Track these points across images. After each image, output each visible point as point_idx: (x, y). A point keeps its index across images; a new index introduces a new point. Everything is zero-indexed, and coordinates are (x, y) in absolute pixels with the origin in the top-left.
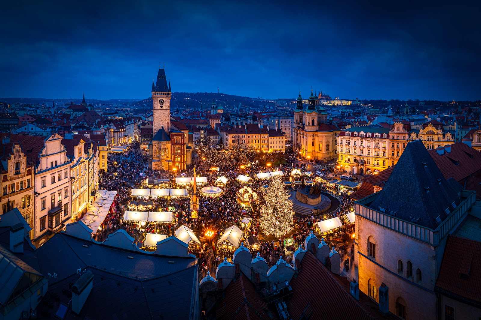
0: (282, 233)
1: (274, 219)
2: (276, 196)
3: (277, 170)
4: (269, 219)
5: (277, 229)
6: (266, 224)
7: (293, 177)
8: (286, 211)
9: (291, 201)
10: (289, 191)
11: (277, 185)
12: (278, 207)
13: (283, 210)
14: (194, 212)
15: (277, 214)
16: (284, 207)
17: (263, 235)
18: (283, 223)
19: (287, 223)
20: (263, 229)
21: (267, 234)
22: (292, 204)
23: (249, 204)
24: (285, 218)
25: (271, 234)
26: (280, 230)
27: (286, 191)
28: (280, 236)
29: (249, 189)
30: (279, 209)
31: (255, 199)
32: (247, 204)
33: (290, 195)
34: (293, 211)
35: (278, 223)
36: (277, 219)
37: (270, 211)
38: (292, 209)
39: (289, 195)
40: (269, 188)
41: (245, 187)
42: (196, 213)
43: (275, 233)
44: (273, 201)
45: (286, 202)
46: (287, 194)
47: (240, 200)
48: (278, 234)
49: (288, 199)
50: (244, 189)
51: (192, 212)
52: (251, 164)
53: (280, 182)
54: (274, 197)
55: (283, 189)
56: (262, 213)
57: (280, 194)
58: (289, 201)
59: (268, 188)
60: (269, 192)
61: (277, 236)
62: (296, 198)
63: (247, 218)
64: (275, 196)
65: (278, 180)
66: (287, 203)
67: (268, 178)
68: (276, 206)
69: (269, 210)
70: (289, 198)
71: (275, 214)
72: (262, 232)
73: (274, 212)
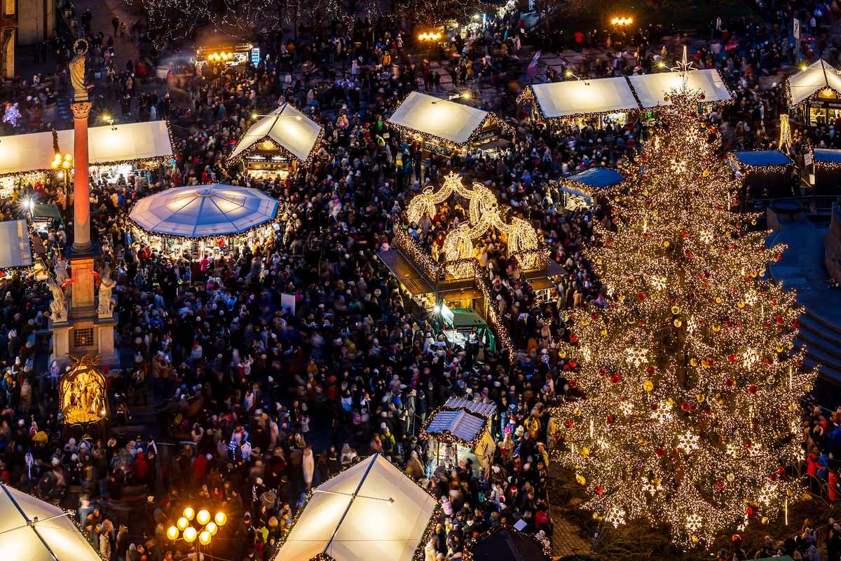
0: (717, 520)
1: (664, 413)
2: (675, 251)
3: (684, 62)
4: (627, 408)
5: (686, 484)
6: (604, 445)
7: (799, 123)
8: (750, 358)
9: (786, 289)
10: (772, 216)
11: (680, 167)
12: (692, 325)
13: (730, 349)
14: (83, 378)
15: (687, 380)
16: (734, 333)
17: (586, 524)
18: (731, 449)
19: (756, 449)
20: (582, 481)
21: (616, 516)
22: (793, 314)
23: (477, 303)
24: (744, 411)
25: (641, 521)
26: (707, 496)
27: (753, 217)
28: (710, 540)
29: (481, 197)
30: (698, 344)
31: (528, 263)
32: (466, 300)
33: (780, 248)
34: (804, 369)
35: (689, 442)
36: (683, 416)
37: (637, 356)
38: (796, 349)
39: (769, 244)
40: (625, 191)
41: (453, 182)
42: (95, 386)
43: (673, 516)
44: (659, 283)
45: (751, 298)
46: (757, 239)
47: (419, 272)
48: (693, 523)
49: (768, 274)
50: (442, 195)
51: (66, 385)
52: (492, 14)
53: (704, 146)
54: (659, 252)
55: (730, 200)
56: (577, 369)
57: (706, 236)
58: (773, 290)
59: (616, 190)
60: (625, 220)
61: (684, 536)
62: (828, 276)
63: (468, 404)
64: (670, 249)
65: (691, 136)
66: (758, 305)
67: (620, 118)
68: (678, 323)
69: (630, 351)
70: (772, 273)
71: (670, 376)
72: (575, 501)
73: (662, 362)
